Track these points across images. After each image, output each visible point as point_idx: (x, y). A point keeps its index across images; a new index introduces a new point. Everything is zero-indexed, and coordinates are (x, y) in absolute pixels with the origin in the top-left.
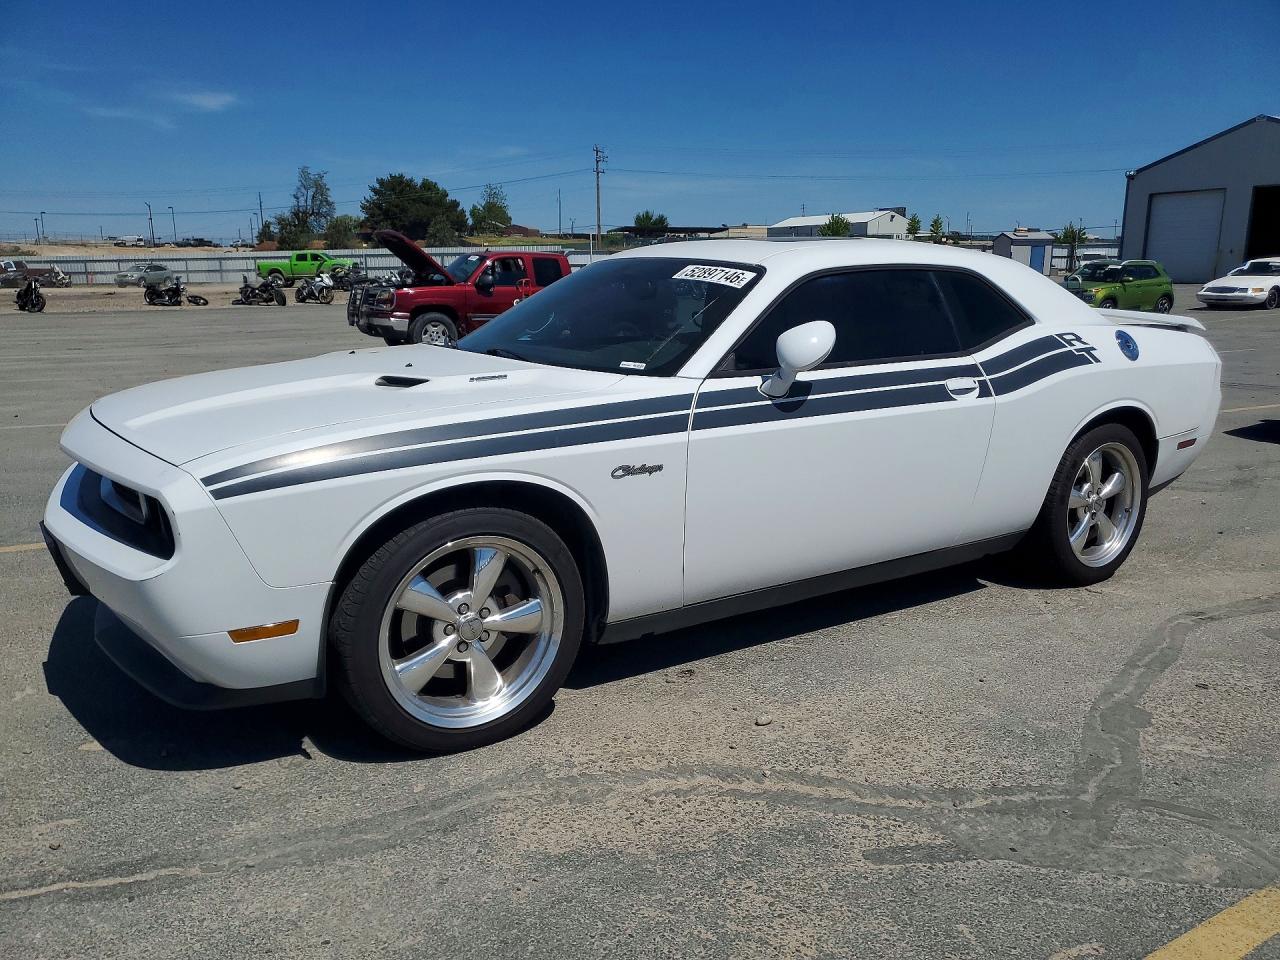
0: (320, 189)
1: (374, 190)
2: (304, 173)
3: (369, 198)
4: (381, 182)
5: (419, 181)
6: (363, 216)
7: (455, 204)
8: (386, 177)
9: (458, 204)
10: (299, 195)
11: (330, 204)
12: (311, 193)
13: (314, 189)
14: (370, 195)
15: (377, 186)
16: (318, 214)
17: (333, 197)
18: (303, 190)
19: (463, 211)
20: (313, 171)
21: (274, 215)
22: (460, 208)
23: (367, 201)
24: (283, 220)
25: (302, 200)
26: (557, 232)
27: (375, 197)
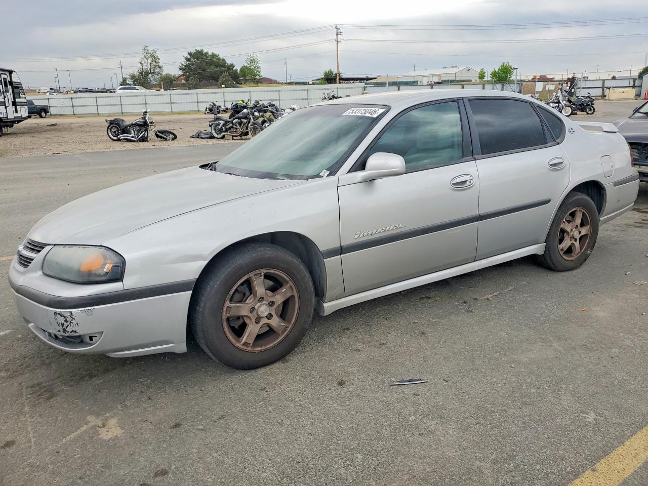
0: (155, 59)
1: (187, 59)
2: (145, 49)
4: (190, 54)
5: (210, 53)
6: (181, 73)
7: (232, 66)
8: (193, 51)
9: (234, 66)
10: (143, 62)
11: (160, 67)
12: (149, 61)
13: (151, 59)
14: (184, 62)
15: (188, 56)
16: (153, 73)
17: (161, 62)
18: (145, 59)
19: (237, 70)
20: (150, 49)
21: (129, 74)
22: (234, 69)
23: (183, 65)
24: (135, 77)
25: (145, 64)
26: (285, 82)
27: (187, 63)
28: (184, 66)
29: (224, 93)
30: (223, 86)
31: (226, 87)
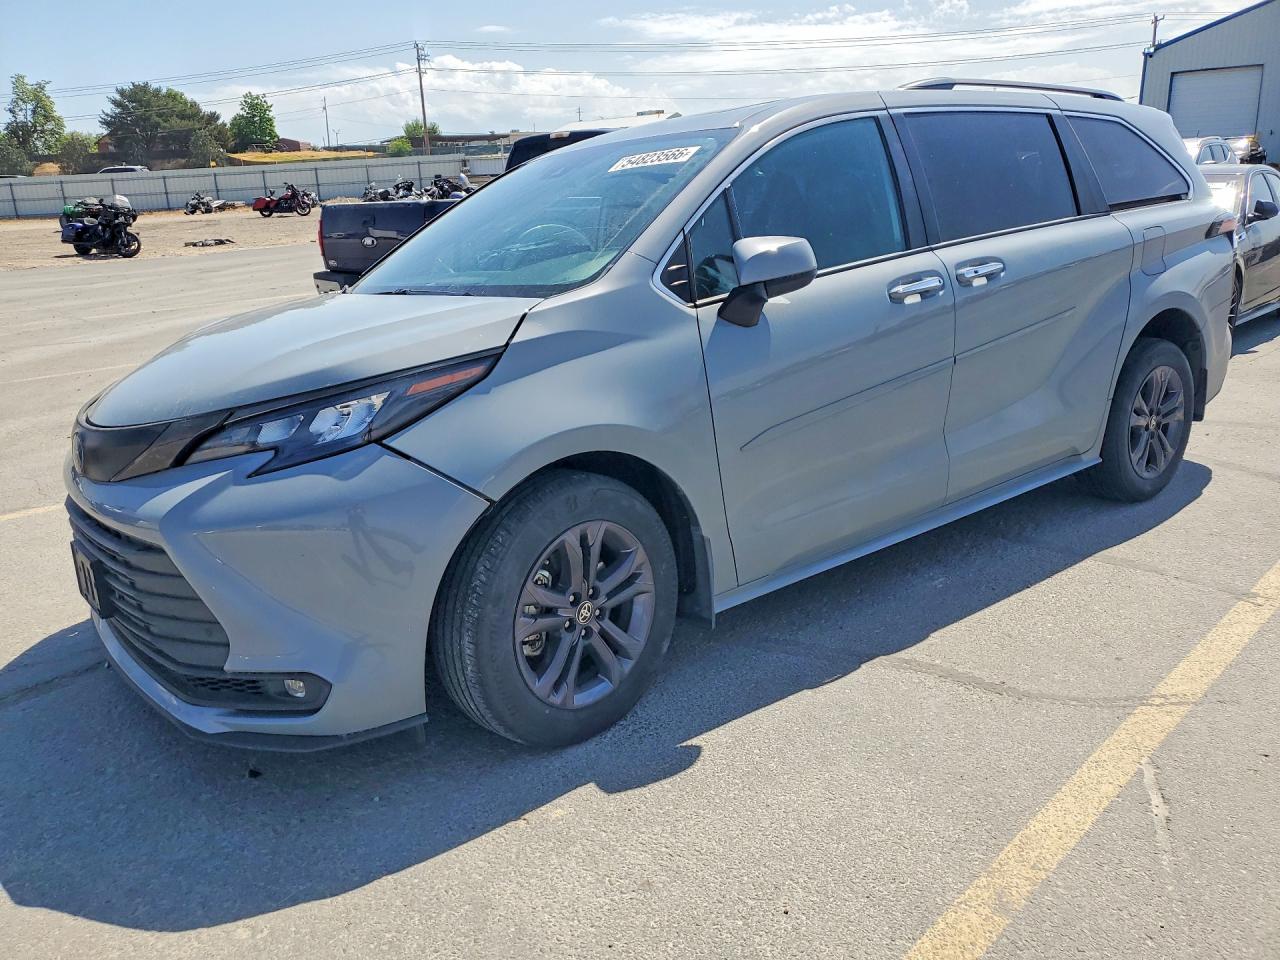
0: (42, 109)
1: (115, 102)
2: (18, 81)
3: (109, 112)
4: (122, 93)
5: (164, 91)
6: (105, 131)
7: (214, 117)
8: (128, 86)
9: (218, 118)
10: (16, 108)
11: (56, 120)
12: (30, 106)
13: (34, 103)
14: (110, 108)
15: (118, 97)
16: (41, 131)
17: (58, 110)
18: (20, 103)
19: (225, 124)
20: (31, 80)
22: (220, 122)
23: (107, 115)
25: (20, 115)
26: (327, 145)
27: (118, 110)
28: (112, 117)
29: (215, 175)
30: (213, 164)
31: (218, 165)
